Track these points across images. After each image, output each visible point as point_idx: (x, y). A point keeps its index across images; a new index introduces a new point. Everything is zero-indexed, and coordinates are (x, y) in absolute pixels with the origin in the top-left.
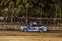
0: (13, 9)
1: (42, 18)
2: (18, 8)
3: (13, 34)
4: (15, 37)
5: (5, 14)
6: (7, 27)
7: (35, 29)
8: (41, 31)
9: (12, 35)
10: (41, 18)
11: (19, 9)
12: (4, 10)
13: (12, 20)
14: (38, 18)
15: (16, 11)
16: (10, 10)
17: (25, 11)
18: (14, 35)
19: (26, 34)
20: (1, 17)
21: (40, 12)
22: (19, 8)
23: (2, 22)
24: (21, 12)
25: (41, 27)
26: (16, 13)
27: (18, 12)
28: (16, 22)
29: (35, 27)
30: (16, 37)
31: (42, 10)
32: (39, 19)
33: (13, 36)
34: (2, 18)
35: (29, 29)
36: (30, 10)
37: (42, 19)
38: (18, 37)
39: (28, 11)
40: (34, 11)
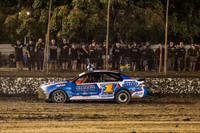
0: (52, 10)
1: (171, 44)
2: (71, 8)
3: (52, 114)
4: (59, 123)
5: (18, 32)
6: (29, 86)
7: (98, 91)
8: (123, 98)
9: (49, 118)
10: (166, 47)
11: (76, 11)
12: (14, 16)
13: (47, 54)
14: (155, 47)
15: (61, 18)
16: (38, 17)
17: (102, 18)
18: (59, 118)
19: (105, 113)
20: (2, 46)
21: (160, 18)
22: (75, 8)
23: (6, 64)
24: (83, 21)
25: (121, 84)
26: (64, 26)
27: (70, 22)
28: (64, 66)
29: (99, 84)
30: (64, 123)
31: (170, 13)
32: (158, 50)
33: (55, 122)
34: (7, 49)
35: (75, 92)
36: (122, 13)
37: (169, 50)
38: (75, 123)
39: (112, 17)
40: (137, 17)
